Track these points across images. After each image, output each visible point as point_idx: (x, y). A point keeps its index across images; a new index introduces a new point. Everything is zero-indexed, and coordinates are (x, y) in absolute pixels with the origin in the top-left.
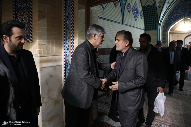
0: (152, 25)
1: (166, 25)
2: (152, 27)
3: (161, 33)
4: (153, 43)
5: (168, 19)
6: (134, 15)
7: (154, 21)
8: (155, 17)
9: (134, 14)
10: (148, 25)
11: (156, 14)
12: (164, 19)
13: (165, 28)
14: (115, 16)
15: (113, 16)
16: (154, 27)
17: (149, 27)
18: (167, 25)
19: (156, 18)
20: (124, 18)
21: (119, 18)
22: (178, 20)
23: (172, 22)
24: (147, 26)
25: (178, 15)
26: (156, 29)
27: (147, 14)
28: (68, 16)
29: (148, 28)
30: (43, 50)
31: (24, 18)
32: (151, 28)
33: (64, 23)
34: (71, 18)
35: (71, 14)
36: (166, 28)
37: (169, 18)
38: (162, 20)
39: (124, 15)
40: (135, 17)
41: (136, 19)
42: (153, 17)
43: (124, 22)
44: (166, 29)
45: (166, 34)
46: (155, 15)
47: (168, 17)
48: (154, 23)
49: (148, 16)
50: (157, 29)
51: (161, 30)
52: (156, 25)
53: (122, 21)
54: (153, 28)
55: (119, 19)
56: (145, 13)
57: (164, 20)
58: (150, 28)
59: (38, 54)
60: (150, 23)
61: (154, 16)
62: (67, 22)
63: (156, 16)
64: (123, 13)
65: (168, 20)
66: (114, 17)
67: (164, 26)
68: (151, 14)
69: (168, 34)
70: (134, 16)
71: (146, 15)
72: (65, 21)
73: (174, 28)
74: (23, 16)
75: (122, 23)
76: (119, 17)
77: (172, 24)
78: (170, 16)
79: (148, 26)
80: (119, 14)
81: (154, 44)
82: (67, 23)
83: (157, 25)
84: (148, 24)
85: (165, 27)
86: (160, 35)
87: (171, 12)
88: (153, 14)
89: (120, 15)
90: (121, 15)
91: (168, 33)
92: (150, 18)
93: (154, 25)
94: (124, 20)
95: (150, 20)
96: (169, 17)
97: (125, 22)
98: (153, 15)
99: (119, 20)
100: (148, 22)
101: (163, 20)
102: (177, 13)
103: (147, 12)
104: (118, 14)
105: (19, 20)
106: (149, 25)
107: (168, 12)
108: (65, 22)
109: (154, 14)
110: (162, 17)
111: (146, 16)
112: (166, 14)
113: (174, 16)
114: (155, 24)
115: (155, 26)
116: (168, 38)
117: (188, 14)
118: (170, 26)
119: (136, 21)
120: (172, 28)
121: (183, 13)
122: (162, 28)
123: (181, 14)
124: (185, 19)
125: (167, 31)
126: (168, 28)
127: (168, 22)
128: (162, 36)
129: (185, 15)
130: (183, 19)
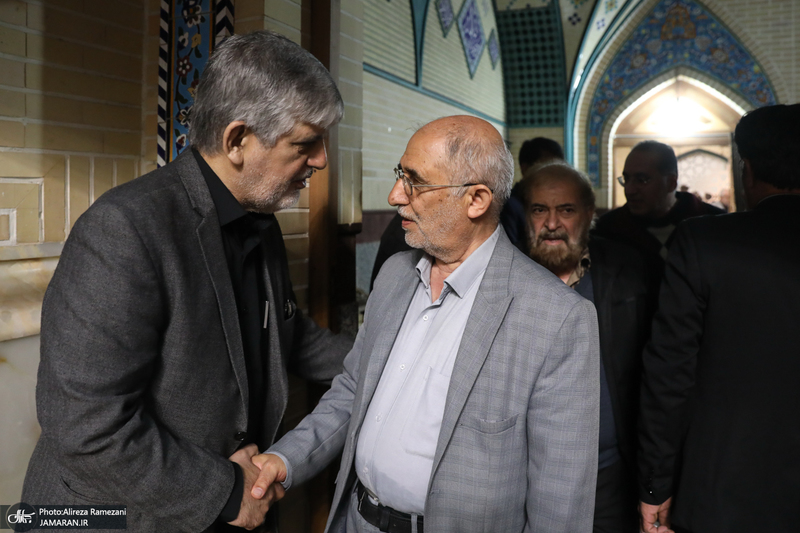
0: (540, 103)
1: (600, 105)
2: (540, 112)
3: (580, 143)
5: (607, 78)
6: (464, 48)
7: (547, 85)
8: (553, 66)
9: (465, 43)
10: (520, 99)
11: (556, 52)
13: (597, 119)
16: (548, 112)
17: (524, 113)
18: (606, 107)
19: (558, 71)
20: (423, 61)
21: (402, 57)
22: (649, 85)
23: (627, 92)
24: (516, 104)
25: (649, 64)
26: (556, 120)
27: (519, 50)
29: (520, 117)
32: (536, 116)
33: (162, 41)
34: (217, 9)
36: (602, 117)
37: (614, 73)
38: (582, 80)
39: (425, 45)
40: (470, 60)
41: (472, 68)
42: (546, 67)
43: (423, 78)
44: (601, 122)
45: (603, 145)
47: (609, 71)
48: (547, 94)
49: (520, 59)
50: (563, 120)
51: (580, 126)
52: (556, 102)
53: (414, 74)
54: (544, 116)
55: (403, 63)
57: (591, 82)
58: (528, 117)
60: (531, 94)
61: (549, 62)
62: (186, 36)
63: (557, 62)
64: (418, 35)
65: (608, 84)
66: (379, 52)
67: (593, 110)
68: (535, 49)
69: (607, 148)
70: (466, 55)
71: (511, 51)
72: (166, 29)
73: (632, 122)
75: (417, 84)
76: (403, 50)
77: (625, 103)
78: (615, 63)
79: (520, 108)
80: (402, 38)
82: (180, 46)
83: (563, 102)
84: (523, 95)
85: (597, 113)
86: (576, 151)
87: (623, 49)
91: (607, 142)
92: (529, 68)
94: (424, 68)
95: (530, 76)
96: (615, 68)
97: (427, 81)
98: (545, 58)
99: (402, 69)
100: (522, 86)
101: (588, 81)
102: (645, 53)
103: (518, 41)
104: (398, 36)
106: (524, 104)
107: (608, 47)
108: (166, 36)
109: (548, 53)
110: (586, 67)
111: (512, 60)
112: (601, 56)
113: (632, 67)
114: (552, 98)
115: (552, 107)
116: (607, 165)
117: (688, 63)
118: (617, 112)
119: (474, 78)
120: (626, 121)
121: (670, 57)
122: (585, 118)
123: (662, 61)
124: (678, 84)
125: (605, 133)
126: (609, 118)
127: (610, 93)
128: (584, 157)
129: (679, 63)
130: (671, 82)
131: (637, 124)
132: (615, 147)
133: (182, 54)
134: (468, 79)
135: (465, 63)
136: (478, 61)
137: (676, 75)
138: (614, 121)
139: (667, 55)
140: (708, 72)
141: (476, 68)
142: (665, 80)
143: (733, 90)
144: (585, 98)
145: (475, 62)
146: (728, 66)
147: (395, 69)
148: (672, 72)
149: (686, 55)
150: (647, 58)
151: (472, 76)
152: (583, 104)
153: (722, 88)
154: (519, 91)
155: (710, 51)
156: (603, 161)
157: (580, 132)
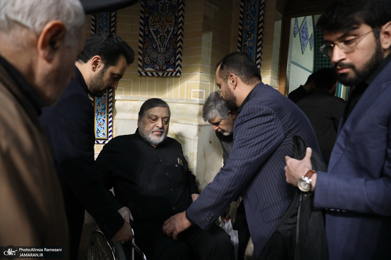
6: (301, 42)
9: (301, 39)
28: (251, 32)
30: (204, 91)
31: (160, 27)
33: (239, 44)
34: (258, 35)
35: (259, 29)
40: (303, 46)
56: (318, 39)
59: (198, 99)
62: (247, 42)
70: (301, 45)
74: (160, 24)
82: (245, 45)
105: (152, 31)
108: (241, 43)
133: (246, 48)
134: (301, 54)
135: (301, 48)
136: (306, 47)
141: (304, 50)
151: (303, 53)
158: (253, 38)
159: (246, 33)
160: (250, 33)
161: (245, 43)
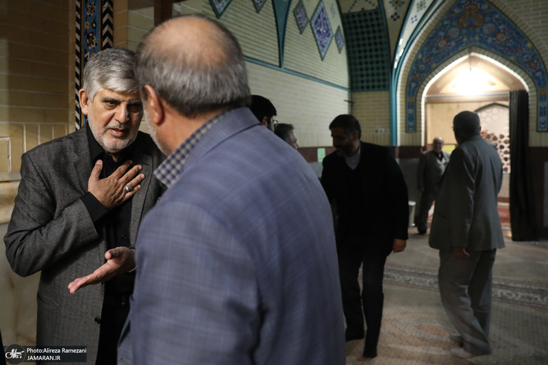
0: (373, 75)
1: (415, 75)
2: (373, 81)
3: (401, 102)
4: (377, 131)
5: (420, 56)
6: (316, 41)
7: (377, 62)
8: (382, 49)
9: (317, 36)
10: (359, 73)
11: (384, 40)
12: (408, 55)
13: (413, 85)
14: (255, 43)
15: (248, 41)
16: (379, 81)
17: (362, 82)
18: (420, 76)
19: (385, 52)
20: (285, 51)
21: (269, 48)
22: (450, 60)
23: (434, 65)
24: (356, 76)
25: (450, 45)
26: (384, 86)
27: (358, 39)
28: (93, 33)
29: (360, 85)
32: (371, 84)
33: (77, 57)
34: (103, 38)
35: (103, 27)
36: (417, 83)
37: (425, 53)
38: (402, 58)
39: (286, 40)
40: (321, 48)
41: (323, 54)
42: (376, 50)
43: (285, 62)
44: (416, 87)
45: (417, 103)
46: (381, 43)
47: (421, 51)
48: (378, 68)
49: (359, 46)
50: (389, 86)
51: (401, 90)
52: (384, 74)
53: (278, 60)
54: (376, 84)
55: (270, 53)
56: (351, 34)
57: (409, 59)
58: (365, 84)
60: (367, 69)
61: (379, 46)
63: (384, 46)
64: (281, 33)
65: (421, 60)
67: (410, 78)
68: (369, 38)
69: (420, 105)
70: (318, 45)
71: (352, 40)
72: (79, 50)
73: (438, 86)
75: (280, 66)
76: (269, 45)
77: (433, 73)
78: (426, 46)
79: (360, 79)
80: (270, 37)
81: (379, 134)
83: (388, 74)
84: (361, 70)
85: (413, 81)
86: (398, 107)
87: (431, 36)
88: (375, 38)
89: (272, 38)
90: (276, 40)
91: (420, 101)
92: (365, 51)
93: (378, 74)
94: (285, 55)
95: (366, 57)
96: (425, 49)
97: (288, 63)
98: (375, 44)
99: (269, 57)
100: (361, 64)
101: (406, 58)
102: (447, 38)
103: (357, 34)
104: (266, 36)
106: (362, 76)
107: (420, 35)
108: (79, 54)
109: (378, 40)
110: (404, 49)
111: (353, 46)
112: (415, 41)
113: (438, 48)
114: (381, 71)
115: (381, 77)
116: (420, 116)
117: (478, 43)
118: (427, 79)
119: (324, 60)
120: (434, 85)
121: (465, 40)
122: (405, 84)
123: (459, 43)
124: (471, 59)
125: (419, 94)
126: (421, 84)
127: (422, 67)
128: (404, 111)
129: (472, 44)
130: (466, 57)
131: (442, 87)
132: (426, 104)
134: (320, 61)
135: (317, 50)
136: (328, 48)
137: (470, 52)
138: (425, 86)
139: (463, 38)
140: (493, 50)
141: (326, 53)
142: (462, 56)
143: (511, 61)
144: (404, 71)
145: (325, 49)
146: (508, 44)
147: (264, 57)
148: (466, 51)
149: (477, 38)
150: (448, 41)
151: (322, 59)
152: (403, 74)
153: (504, 60)
154: (359, 67)
155: (494, 35)
156: (417, 114)
157: (401, 94)
158: (96, 44)
159: (86, 37)
160: (91, 35)
161: (86, 56)
